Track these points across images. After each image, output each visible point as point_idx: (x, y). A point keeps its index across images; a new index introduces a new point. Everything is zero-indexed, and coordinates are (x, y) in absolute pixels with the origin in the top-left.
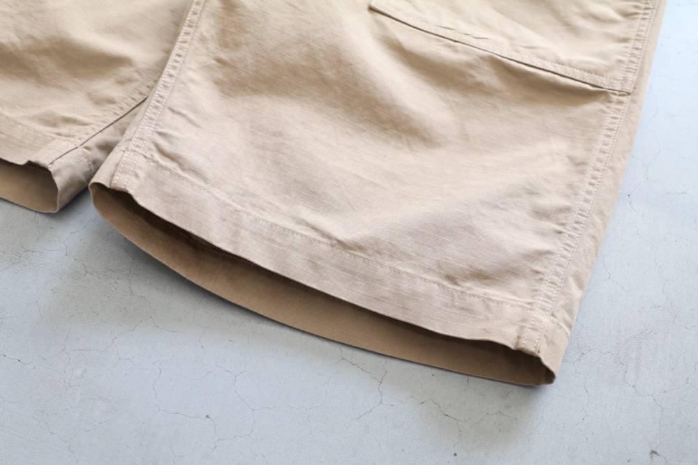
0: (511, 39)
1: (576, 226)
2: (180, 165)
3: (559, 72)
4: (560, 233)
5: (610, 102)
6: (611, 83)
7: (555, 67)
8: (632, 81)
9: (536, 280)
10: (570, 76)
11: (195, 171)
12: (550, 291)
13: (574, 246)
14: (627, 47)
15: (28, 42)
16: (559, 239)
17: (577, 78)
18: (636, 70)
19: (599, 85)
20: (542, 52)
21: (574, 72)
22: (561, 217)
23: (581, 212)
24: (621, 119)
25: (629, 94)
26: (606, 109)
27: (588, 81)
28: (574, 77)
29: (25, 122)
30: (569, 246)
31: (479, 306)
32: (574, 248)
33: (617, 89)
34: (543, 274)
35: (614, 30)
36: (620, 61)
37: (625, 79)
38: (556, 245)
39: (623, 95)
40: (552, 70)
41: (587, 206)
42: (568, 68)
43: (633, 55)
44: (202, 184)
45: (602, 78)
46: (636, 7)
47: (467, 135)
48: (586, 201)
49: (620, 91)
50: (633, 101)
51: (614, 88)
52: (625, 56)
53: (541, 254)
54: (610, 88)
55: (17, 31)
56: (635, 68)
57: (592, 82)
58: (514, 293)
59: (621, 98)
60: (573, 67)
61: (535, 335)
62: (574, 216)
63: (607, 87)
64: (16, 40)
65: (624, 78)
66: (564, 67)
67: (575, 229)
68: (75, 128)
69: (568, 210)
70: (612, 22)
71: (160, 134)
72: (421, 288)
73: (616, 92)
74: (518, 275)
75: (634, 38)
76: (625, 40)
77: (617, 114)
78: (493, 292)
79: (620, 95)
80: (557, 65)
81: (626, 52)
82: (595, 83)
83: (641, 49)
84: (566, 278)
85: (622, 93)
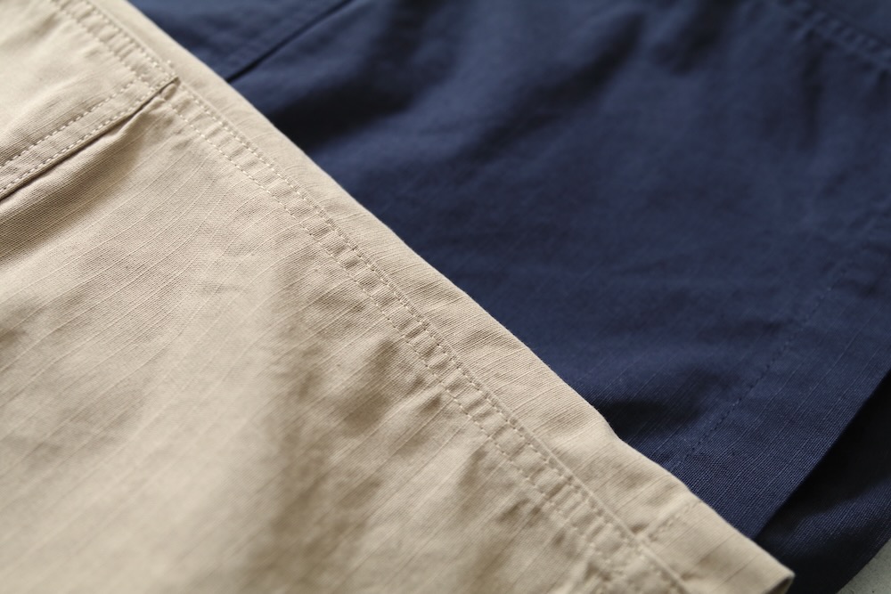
1: (434, 361)
3: (34, 172)
4: (435, 403)
5: (170, 122)
6: (128, 95)
7: (13, 170)
8: (153, 60)
9: (530, 524)
10: (57, 157)
12: (573, 508)
13: (479, 394)
14: (68, 29)
16: (449, 415)
17: (73, 147)
18: (132, 41)
19: (117, 118)
21: (53, 144)
22: (395, 373)
23: (410, 329)
24: (225, 124)
25: (176, 81)
26: (180, 138)
27: (95, 133)
28: (66, 152)
30: (477, 403)
32: (486, 396)
33: (150, 94)
34: (525, 502)
36: (91, 56)
38: (461, 432)
39: (173, 92)
40: (18, 181)
41: (397, 309)
42: (33, 148)
43: (95, 29)
45: (105, 105)
47: (40, 446)
48: (386, 301)
49: (160, 92)
51: (144, 99)
52: (85, 43)
54: (139, 104)
56: (127, 39)
57: (102, 128)
59: (175, 99)
60: (42, 138)
63: (132, 110)
65: (133, 69)
66: (26, 153)
67: (441, 366)
73: (157, 99)
74: (499, 555)
75: (58, 8)
76: (49, 24)
77: (207, 125)
79: (168, 98)
80: (9, 164)
81: (80, 35)
82: (108, 124)
83: (94, 9)
84: (555, 451)
85: (166, 91)
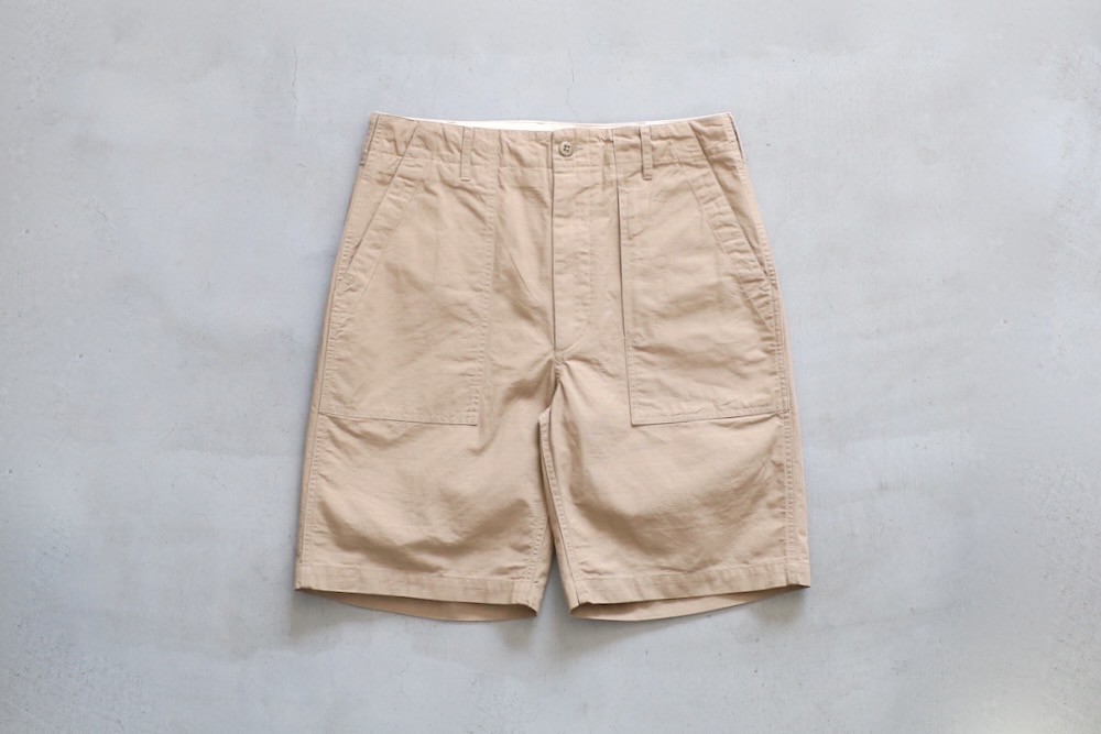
0: (714, 401)
1: (790, 506)
2: (600, 574)
8: (787, 401)
9: (783, 545)
10: (755, 414)
11: (607, 573)
12: (792, 548)
14: (777, 379)
15: (464, 536)
16: (785, 517)
17: (759, 413)
20: (733, 404)
21: (755, 410)
25: (789, 409)
27: (765, 412)
28: (757, 413)
29: (490, 578)
30: (791, 519)
31: (762, 570)
34: (785, 540)
35: (766, 366)
36: (777, 391)
37: (783, 402)
38: (785, 521)
39: (787, 412)
42: (751, 409)
43: (782, 384)
44: (610, 577)
45: (771, 406)
46: (773, 345)
48: (790, 488)
50: (793, 414)
51: (780, 410)
52: (778, 386)
53: (780, 531)
54: (778, 411)
55: (455, 532)
56: (786, 392)
57: (767, 412)
58: (776, 556)
59: (786, 414)
60: (754, 407)
61: (794, 575)
62: (787, 500)
63: (776, 411)
64: (457, 537)
65: (782, 400)
66: (749, 409)
67: (791, 508)
68: (520, 571)
69: (783, 498)
70: (763, 360)
71: (582, 563)
72: (733, 574)
74: (774, 546)
75: (778, 370)
76: (774, 373)
77: (787, 425)
78: (766, 560)
80: (745, 410)
81: (778, 383)
82: (769, 411)
83: (785, 378)
85: (785, 411)
